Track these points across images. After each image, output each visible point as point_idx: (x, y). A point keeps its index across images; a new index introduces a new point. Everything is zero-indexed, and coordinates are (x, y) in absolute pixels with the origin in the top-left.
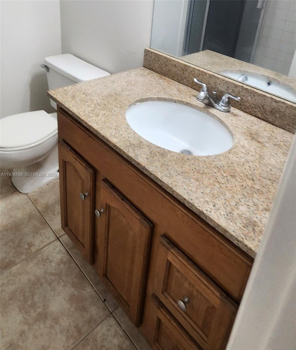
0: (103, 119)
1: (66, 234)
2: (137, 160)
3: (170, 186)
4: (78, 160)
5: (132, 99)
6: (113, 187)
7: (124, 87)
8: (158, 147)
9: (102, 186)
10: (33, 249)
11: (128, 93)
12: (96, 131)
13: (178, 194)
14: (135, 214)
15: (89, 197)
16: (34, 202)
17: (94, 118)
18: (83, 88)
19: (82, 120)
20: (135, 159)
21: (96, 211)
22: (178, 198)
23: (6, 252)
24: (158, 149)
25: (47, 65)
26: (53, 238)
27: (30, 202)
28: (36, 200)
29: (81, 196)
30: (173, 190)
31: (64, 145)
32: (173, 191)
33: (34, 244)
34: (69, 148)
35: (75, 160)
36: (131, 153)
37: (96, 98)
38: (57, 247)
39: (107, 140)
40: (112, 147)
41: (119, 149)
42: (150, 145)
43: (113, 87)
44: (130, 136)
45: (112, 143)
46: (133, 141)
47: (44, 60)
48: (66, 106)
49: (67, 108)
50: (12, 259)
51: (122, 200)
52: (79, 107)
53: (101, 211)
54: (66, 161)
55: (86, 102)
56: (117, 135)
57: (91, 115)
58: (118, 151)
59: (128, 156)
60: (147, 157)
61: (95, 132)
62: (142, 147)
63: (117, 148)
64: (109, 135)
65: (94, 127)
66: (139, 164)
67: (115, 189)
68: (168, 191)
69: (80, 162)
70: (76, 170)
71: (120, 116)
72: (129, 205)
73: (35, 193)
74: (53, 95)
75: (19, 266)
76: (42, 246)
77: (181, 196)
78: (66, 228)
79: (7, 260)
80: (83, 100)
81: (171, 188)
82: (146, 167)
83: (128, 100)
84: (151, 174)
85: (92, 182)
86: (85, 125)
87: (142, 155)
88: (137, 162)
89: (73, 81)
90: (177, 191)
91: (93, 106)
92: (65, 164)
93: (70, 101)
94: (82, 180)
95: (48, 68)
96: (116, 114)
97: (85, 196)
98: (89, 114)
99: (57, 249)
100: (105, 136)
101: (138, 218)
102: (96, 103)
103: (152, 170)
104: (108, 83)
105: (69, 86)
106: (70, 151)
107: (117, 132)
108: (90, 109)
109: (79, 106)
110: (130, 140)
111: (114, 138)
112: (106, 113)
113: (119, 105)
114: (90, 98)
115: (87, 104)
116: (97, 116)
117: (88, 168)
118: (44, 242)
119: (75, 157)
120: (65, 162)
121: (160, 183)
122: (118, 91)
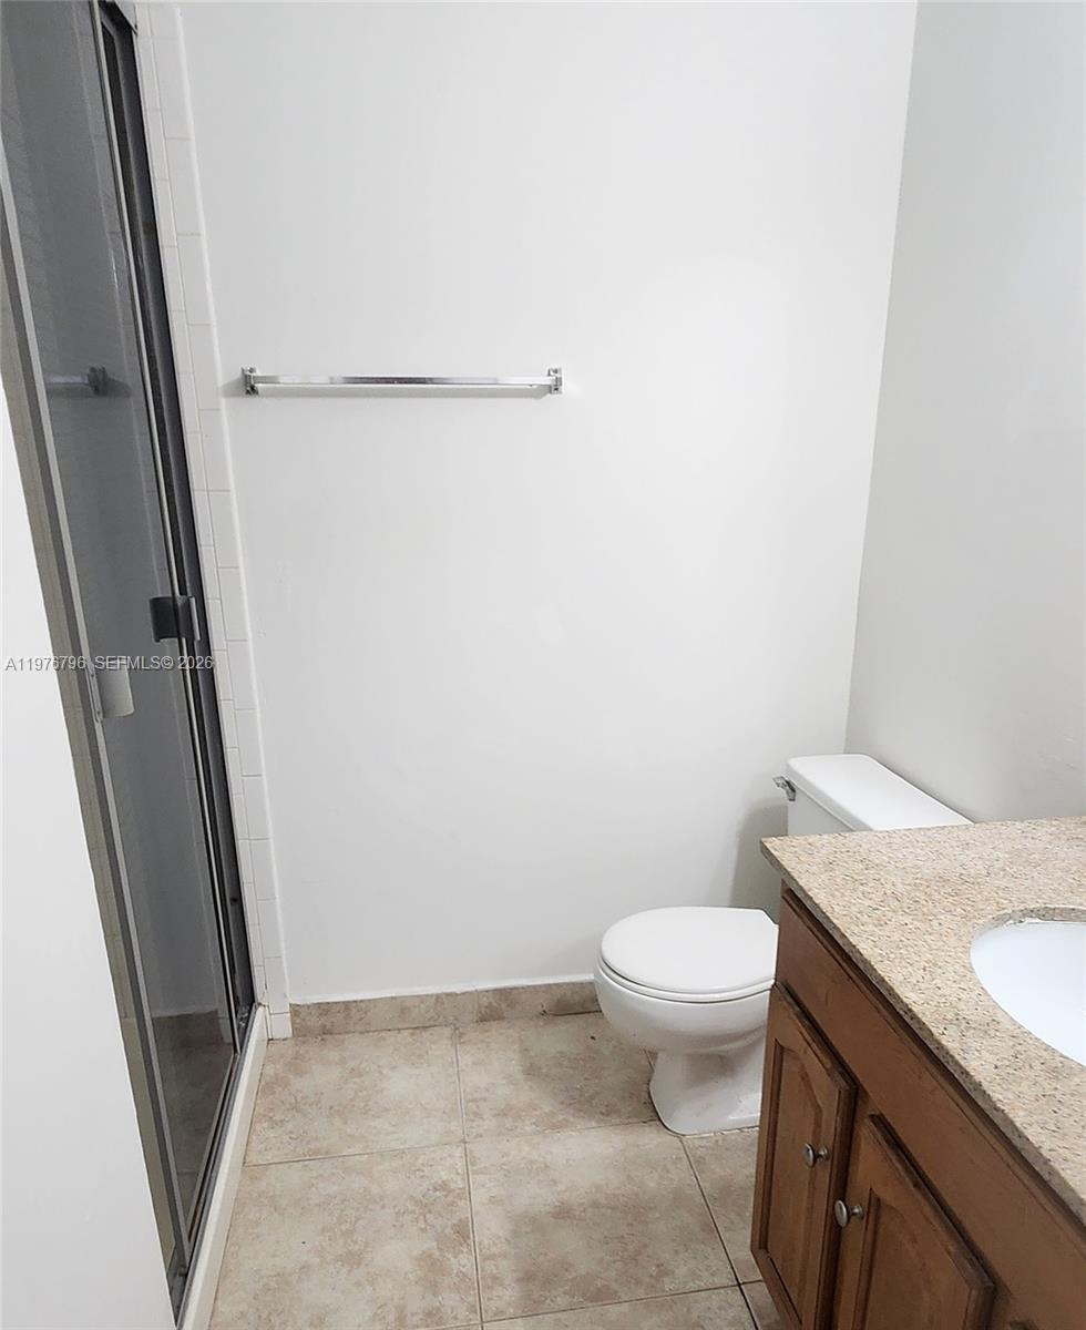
0: (896, 937)
1: (763, 1284)
2: (962, 1063)
3: (1045, 1153)
4: (814, 1046)
5: (1010, 901)
6: (896, 1144)
7: (998, 865)
8: (1047, 1048)
9: (867, 1134)
10: (668, 1285)
11: (1003, 883)
12: (866, 962)
13: (1063, 1182)
14: (945, 1237)
15: (829, 1163)
16: (696, 1164)
17: (871, 927)
18: (864, 845)
19: (836, 927)
20: (957, 1057)
21: (837, 1205)
22: (1065, 1196)
23: (601, 1260)
24: (1044, 1054)
25: (793, 781)
26: (725, 1278)
27: (685, 1160)
28: (700, 1161)
29: (804, 1152)
30: (1051, 1166)
31: (786, 999)
32: (1052, 1172)
33: (673, 1272)
34: (797, 1009)
35: (805, 1044)
36: (950, 1040)
37: (893, 879)
38: (731, 1306)
39: (891, 990)
40: (902, 1012)
41: (919, 1021)
42: (1020, 1036)
43: (961, 858)
44: (964, 996)
45: (902, 1002)
46: (966, 1011)
47: (788, 766)
48: (801, 884)
49: (801, 888)
50: (615, 1286)
51: (916, 1185)
52: (837, 893)
53: (852, 1209)
54: (783, 1044)
55: (862, 884)
56: (923, 986)
57: (865, 918)
58: (915, 1026)
59: (940, 1046)
60: (999, 1064)
61: (861, 966)
62: (992, 1033)
63: (914, 1017)
64: (901, 978)
65: (862, 951)
66: (967, 1073)
67: (902, 1150)
68: (1037, 1169)
69: (818, 1052)
70: (805, 1077)
71: (953, 941)
72: (934, 1207)
73: (704, 1143)
74: (775, 850)
75: (625, 1307)
76: (693, 1286)
77: (1072, 1190)
78: (761, 1253)
79: (599, 1283)
80: (854, 876)
81: (1047, 1161)
82: (985, 1086)
83: (998, 903)
84: (997, 1109)
85: (842, 1119)
86: (840, 942)
87: (983, 1052)
88: (961, 1067)
89: (843, 824)
90: (1063, 1174)
91: (877, 897)
92: (782, 1054)
93: (814, 874)
94: (818, 1110)
95: (793, 790)
96: (943, 932)
97: (817, 1156)
98: (859, 915)
99: (731, 1313)
100: (887, 979)
101: (951, 1249)
102: (889, 892)
103: (1001, 1097)
104: (947, 845)
105: (825, 836)
106: (799, 1018)
107: (928, 977)
108: (867, 903)
109: (837, 890)
110: (962, 1006)
111: (913, 990)
112: (912, 924)
113: (959, 910)
114: (877, 877)
115: (861, 888)
116: (880, 924)
117: (836, 1074)
118: (700, 1278)
119: (807, 1036)
120: (782, 1048)
121: (1017, 1142)
122: (972, 871)
